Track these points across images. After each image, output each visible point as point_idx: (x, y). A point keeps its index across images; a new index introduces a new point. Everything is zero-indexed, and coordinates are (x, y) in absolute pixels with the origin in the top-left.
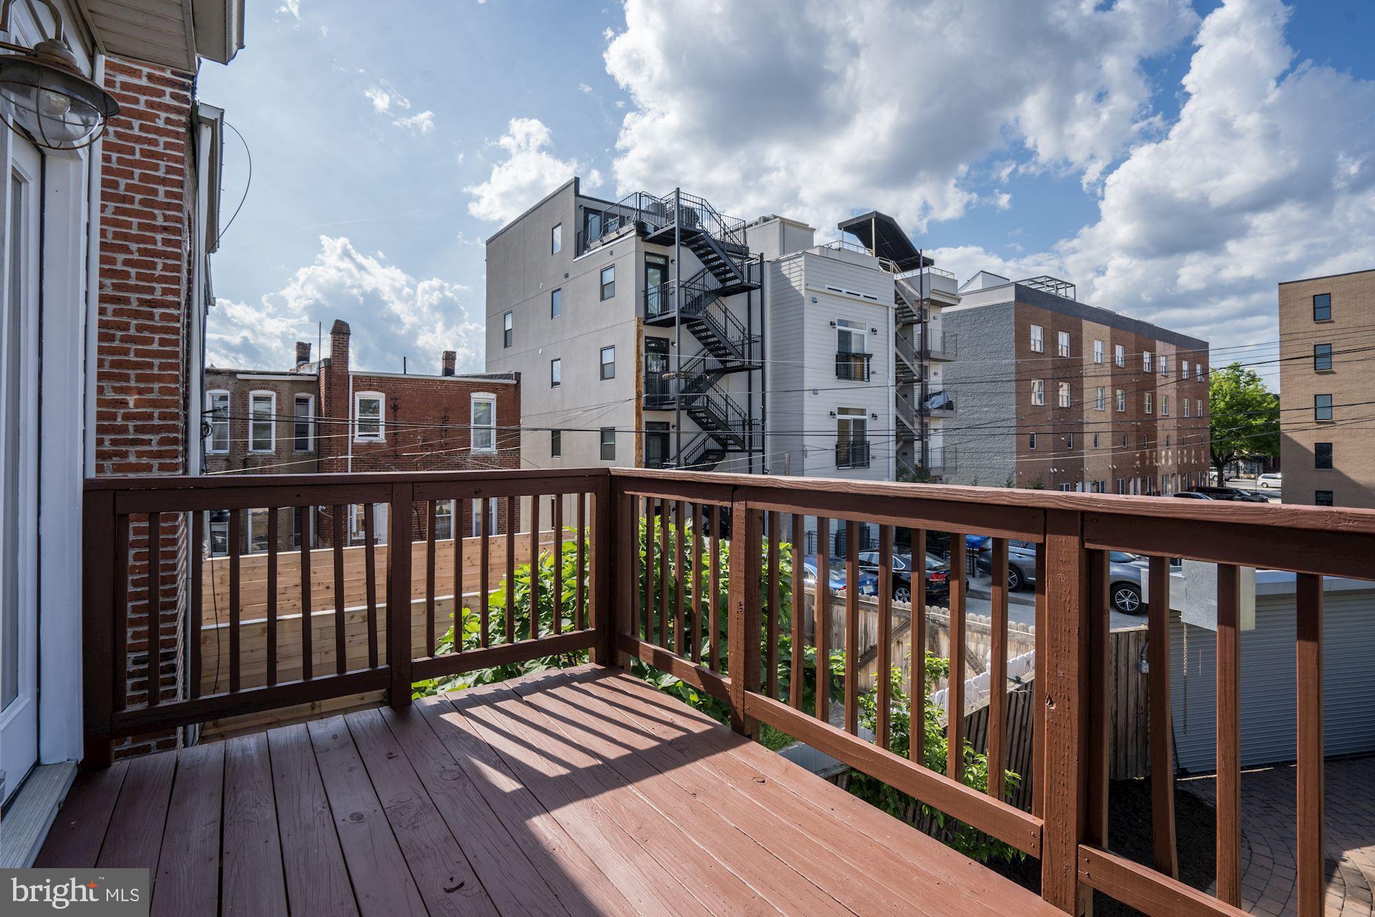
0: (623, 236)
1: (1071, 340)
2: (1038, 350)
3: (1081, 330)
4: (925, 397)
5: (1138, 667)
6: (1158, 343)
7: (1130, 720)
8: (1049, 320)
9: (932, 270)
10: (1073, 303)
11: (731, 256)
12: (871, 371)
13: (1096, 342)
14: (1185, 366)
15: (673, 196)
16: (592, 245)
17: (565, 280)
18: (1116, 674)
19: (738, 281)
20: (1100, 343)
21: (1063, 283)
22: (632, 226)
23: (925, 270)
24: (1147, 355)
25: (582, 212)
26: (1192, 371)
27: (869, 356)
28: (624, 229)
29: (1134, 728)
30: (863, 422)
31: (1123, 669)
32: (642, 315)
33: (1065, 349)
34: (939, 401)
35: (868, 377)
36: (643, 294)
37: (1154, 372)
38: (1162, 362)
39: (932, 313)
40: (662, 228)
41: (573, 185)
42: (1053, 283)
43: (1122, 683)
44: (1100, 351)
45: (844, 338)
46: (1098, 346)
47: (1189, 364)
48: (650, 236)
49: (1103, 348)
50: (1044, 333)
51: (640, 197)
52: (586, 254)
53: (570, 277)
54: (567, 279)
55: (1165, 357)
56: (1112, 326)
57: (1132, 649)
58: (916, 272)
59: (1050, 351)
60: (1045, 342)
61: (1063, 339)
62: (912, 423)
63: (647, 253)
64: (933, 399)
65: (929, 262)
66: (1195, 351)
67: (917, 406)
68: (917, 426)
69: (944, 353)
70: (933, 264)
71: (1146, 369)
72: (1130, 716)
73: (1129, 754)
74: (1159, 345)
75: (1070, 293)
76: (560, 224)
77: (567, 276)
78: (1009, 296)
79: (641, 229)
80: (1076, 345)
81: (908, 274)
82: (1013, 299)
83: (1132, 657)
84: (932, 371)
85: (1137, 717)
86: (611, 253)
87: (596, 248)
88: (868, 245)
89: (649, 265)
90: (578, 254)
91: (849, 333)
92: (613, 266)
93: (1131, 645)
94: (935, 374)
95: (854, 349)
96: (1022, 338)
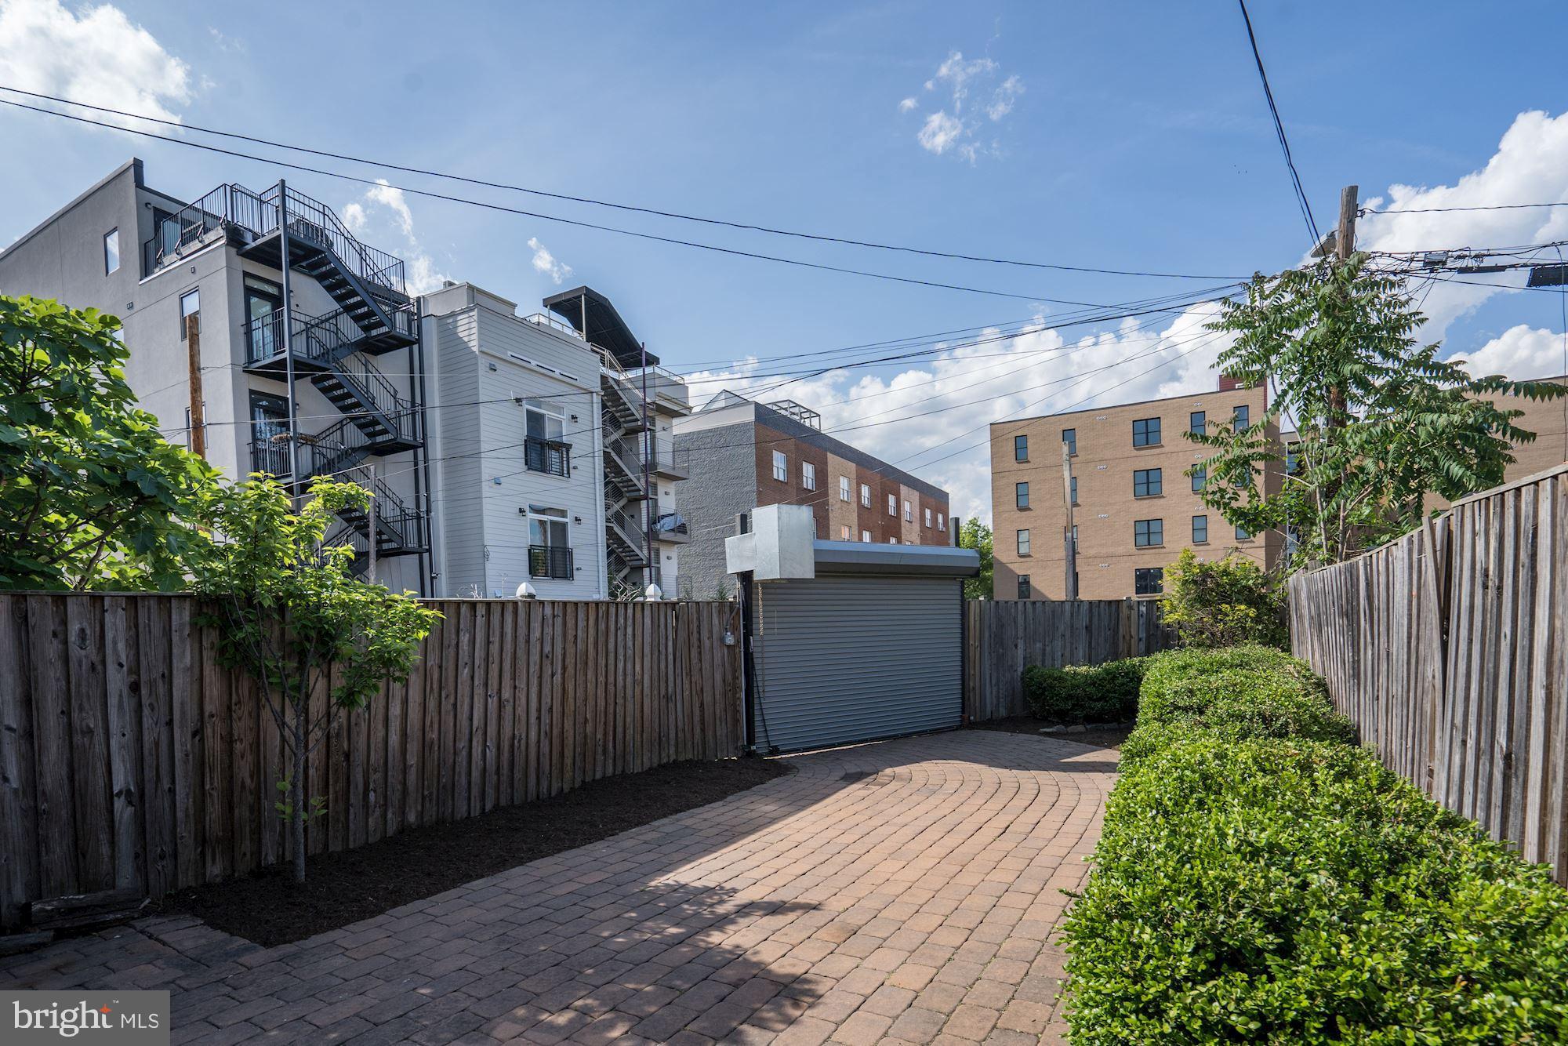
0: (209, 245)
1: (816, 472)
2: (781, 478)
3: (826, 463)
4: (654, 520)
5: (722, 639)
6: (902, 487)
7: (718, 697)
8: (793, 448)
9: (657, 370)
10: (817, 434)
11: (380, 302)
12: (571, 466)
13: (841, 478)
14: (928, 513)
15: (277, 192)
16: (166, 260)
17: (129, 312)
18: (699, 647)
19: (385, 329)
20: (846, 480)
21: (808, 411)
22: (220, 231)
23: (649, 370)
24: (892, 499)
25: (150, 216)
26: (934, 520)
27: (568, 447)
28: (209, 237)
29: (722, 706)
30: (564, 525)
31: (707, 643)
32: (242, 358)
33: (810, 481)
34: (668, 523)
35: (568, 473)
36: (242, 330)
37: (898, 517)
38: (907, 506)
39: (660, 422)
40: (263, 236)
41: (132, 170)
42: (796, 410)
43: (706, 657)
44: (846, 488)
45: (535, 421)
46: (844, 483)
47: (932, 513)
48: (248, 247)
49: (849, 484)
50: (788, 462)
51: (232, 191)
52: (158, 272)
53: (137, 307)
54: (132, 311)
55: (909, 505)
56: (858, 464)
57: (716, 621)
58: (639, 372)
59: (794, 481)
60: (788, 471)
61: (808, 470)
62: (641, 548)
63: (246, 274)
64: (662, 522)
65: (653, 360)
66: (935, 499)
67: (645, 528)
68: (645, 552)
69: (674, 469)
70: (658, 363)
71: (892, 512)
72: (717, 693)
73: (718, 734)
74: (904, 489)
75: (815, 422)
76: (115, 229)
77: (131, 306)
78: (748, 416)
79: (235, 236)
80: (821, 477)
81: (631, 374)
82: (752, 418)
83: (716, 629)
84: (661, 489)
85: (725, 694)
86: (194, 271)
87: (171, 261)
88: (577, 326)
89: (250, 292)
90: (146, 271)
91: (542, 416)
92: (195, 290)
93: (715, 615)
94: (666, 493)
95: (549, 434)
96: (764, 464)
